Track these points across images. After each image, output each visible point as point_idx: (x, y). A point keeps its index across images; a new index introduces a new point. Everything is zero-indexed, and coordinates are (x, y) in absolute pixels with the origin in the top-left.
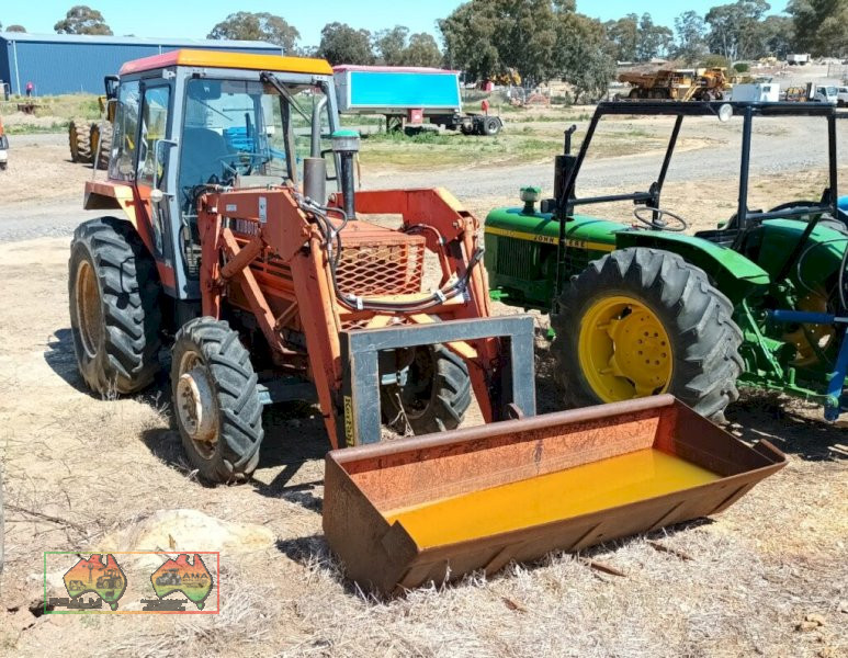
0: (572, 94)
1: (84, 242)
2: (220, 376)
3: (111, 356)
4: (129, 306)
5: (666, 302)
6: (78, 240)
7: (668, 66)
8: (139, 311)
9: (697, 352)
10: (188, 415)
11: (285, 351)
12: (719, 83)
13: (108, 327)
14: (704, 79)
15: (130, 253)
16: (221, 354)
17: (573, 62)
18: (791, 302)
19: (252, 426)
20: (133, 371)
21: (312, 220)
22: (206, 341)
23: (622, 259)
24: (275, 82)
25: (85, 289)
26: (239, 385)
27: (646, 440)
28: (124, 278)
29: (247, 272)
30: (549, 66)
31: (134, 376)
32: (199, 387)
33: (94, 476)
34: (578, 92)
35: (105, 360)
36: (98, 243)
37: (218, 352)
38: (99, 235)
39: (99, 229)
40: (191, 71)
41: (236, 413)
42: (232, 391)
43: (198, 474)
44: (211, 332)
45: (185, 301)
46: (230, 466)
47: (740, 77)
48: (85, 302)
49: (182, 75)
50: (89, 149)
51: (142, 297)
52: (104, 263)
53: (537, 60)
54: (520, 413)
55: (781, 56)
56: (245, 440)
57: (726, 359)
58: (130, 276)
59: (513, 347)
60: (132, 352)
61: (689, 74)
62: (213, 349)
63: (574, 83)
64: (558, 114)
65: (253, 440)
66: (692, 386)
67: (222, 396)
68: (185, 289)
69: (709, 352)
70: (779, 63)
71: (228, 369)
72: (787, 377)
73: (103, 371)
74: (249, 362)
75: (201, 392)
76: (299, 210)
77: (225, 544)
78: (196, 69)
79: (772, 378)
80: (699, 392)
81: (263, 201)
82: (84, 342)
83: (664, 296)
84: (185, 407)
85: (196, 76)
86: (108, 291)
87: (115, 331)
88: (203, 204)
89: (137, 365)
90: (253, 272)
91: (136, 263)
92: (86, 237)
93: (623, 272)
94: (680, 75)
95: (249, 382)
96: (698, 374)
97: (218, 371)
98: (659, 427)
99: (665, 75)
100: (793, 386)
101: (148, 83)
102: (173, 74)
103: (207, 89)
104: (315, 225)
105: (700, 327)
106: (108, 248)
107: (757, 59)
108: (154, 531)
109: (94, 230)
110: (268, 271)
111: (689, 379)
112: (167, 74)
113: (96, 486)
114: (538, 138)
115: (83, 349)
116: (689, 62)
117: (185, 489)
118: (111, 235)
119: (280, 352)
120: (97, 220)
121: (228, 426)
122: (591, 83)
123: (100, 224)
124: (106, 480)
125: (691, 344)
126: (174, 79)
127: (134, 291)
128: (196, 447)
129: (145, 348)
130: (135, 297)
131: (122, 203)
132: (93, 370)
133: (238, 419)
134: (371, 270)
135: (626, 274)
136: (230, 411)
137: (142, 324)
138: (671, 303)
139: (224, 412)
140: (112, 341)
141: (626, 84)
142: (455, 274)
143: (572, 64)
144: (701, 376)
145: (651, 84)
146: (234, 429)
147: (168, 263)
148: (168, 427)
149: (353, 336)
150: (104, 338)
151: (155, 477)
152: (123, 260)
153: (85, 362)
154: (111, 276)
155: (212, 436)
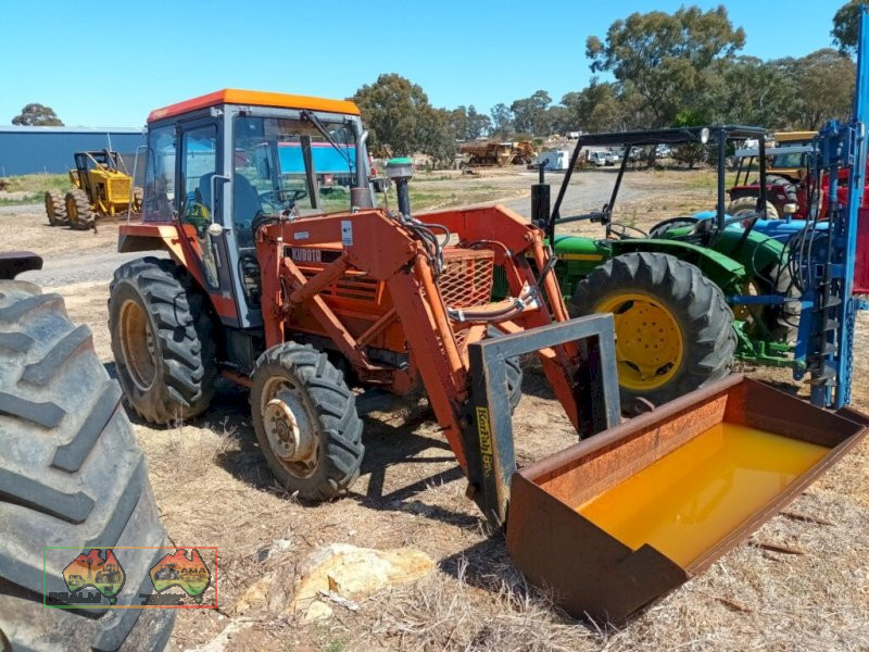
0: (430, 163)
1: (129, 281)
2: (321, 398)
3: (170, 388)
4: (186, 339)
5: (677, 295)
6: (121, 281)
7: (492, 141)
8: (196, 343)
9: (707, 335)
10: (278, 438)
11: (371, 367)
12: (528, 152)
13: (166, 361)
14: (518, 149)
15: (180, 288)
16: (318, 376)
17: (429, 140)
18: (739, 290)
19: (356, 443)
20: (193, 399)
21: (416, 237)
22: (300, 365)
23: (630, 262)
24: (314, 120)
25: (128, 327)
26: (340, 406)
27: (719, 415)
28: (178, 313)
29: (317, 299)
30: (413, 143)
31: (193, 404)
32: (293, 411)
33: (185, 510)
34: (434, 161)
35: (164, 392)
36: (145, 281)
37: (314, 375)
38: (145, 274)
39: (144, 268)
40: (237, 109)
41: (341, 433)
42: (335, 412)
43: (298, 496)
44: (301, 357)
45: (247, 329)
46: (335, 485)
47: (540, 148)
48: (129, 339)
49: (229, 113)
50: (65, 214)
51: (196, 329)
52: (155, 300)
53: (403, 138)
54: (652, 406)
55: (562, 133)
56: (349, 458)
57: (729, 338)
58: (183, 310)
59: (601, 344)
60: (191, 382)
61: (508, 146)
62: (309, 372)
63: (431, 154)
64: (423, 177)
65: (356, 456)
66: (704, 363)
67: (325, 418)
68: (248, 318)
69: (718, 334)
70: (561, 138)
71: (327, 391)
72: (757, 347)
73: (161, 402)
74: (343, 383)
75: (296, 415)
76: (399, 229)
77: (390, 578)
78: (242, 108)
79: (745, 351)
80: (712, 368)
81: (346, 225)
82: (133, 378)
83: (674, 291)
84: (274, 431)
85: (242, 114)
86: (164, 326)
87: (174, 363)
88: (264, 236)
89: (196, 394)
90: (322, 297)
91: (188, 297)
92: (130, 276)
93: (633, 273)
94: (503, 147)
95: (348, 402)
96: (710, 352)
97: (317, 394)
98: (727, 402)
99: (492, 147)
100: (764, 356)
101: (184, 126)
102: (221, 113)
103: (252, 127)
104: (419, 242)
105: (710, 313)
106: (158, 285)
107: (547, 135)
108: (313, 576)
109: (139, 269)
110: (338, 294)
111: (702, 358)
112: (215, 112)
113: (193, 521)
114: (419, 193)
115: (133, 384)
116: (504, 139)
117: (287, 512)
118: (158, 273)
119: (365, 370)
120: (139, 260)
121: (332, 447)
122: (443, 154)
123: (143, 263)
124: (202, 513)
125: (702, 328)
126: (222, 117)
127: (189, 324)
128: (286, 468)
129: (203, 377)
130: (191, 330)
131: (168, 242)
132: (149, 403)
133: (343, 439)
134: (453, 284)
135: (636, 275)
136: (334, 432)
137: (199, 355)
138: (681, 296)
139: (329, 434)
140: (171, 373)
141: (465, 154)
142: (526, 283)
143: (428, 141)
144: (711, 354)
145: (483, 154)
146: (339, 448)
147: (227, 295)
148: (238, 449)
149: (486, 347)
150: (162, 371)
151: (250, 502)
152: (173, 296)
153: (137, 395)
154: (165, 312)
155: (307, 457)
